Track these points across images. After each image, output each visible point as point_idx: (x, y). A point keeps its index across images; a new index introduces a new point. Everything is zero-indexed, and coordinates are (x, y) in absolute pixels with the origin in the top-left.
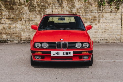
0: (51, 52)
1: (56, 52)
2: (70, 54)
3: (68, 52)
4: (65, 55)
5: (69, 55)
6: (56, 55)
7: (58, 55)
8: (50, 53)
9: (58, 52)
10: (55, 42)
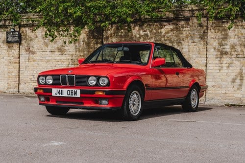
0: (52, 89)
1: (58, 90)
2: (76, 93)
3: (73, 90)
4: (70, 96)
5: (75, 96)
6: (58, 95)
7: (61, 95)
8: (51, 91)
9: (61, 89)
10: (59, 75)
